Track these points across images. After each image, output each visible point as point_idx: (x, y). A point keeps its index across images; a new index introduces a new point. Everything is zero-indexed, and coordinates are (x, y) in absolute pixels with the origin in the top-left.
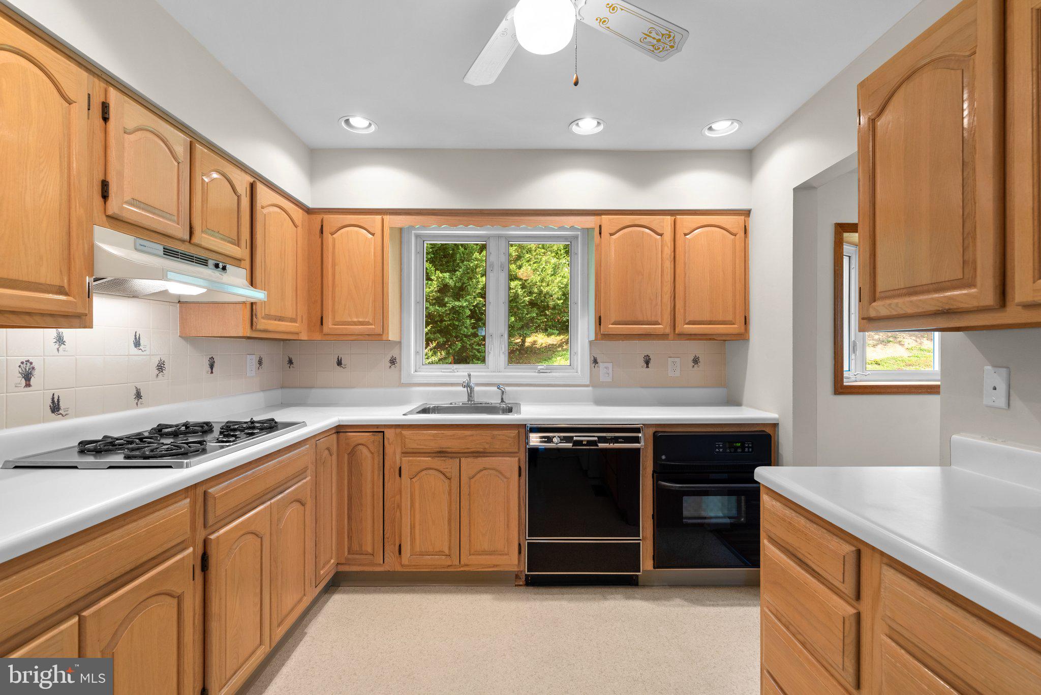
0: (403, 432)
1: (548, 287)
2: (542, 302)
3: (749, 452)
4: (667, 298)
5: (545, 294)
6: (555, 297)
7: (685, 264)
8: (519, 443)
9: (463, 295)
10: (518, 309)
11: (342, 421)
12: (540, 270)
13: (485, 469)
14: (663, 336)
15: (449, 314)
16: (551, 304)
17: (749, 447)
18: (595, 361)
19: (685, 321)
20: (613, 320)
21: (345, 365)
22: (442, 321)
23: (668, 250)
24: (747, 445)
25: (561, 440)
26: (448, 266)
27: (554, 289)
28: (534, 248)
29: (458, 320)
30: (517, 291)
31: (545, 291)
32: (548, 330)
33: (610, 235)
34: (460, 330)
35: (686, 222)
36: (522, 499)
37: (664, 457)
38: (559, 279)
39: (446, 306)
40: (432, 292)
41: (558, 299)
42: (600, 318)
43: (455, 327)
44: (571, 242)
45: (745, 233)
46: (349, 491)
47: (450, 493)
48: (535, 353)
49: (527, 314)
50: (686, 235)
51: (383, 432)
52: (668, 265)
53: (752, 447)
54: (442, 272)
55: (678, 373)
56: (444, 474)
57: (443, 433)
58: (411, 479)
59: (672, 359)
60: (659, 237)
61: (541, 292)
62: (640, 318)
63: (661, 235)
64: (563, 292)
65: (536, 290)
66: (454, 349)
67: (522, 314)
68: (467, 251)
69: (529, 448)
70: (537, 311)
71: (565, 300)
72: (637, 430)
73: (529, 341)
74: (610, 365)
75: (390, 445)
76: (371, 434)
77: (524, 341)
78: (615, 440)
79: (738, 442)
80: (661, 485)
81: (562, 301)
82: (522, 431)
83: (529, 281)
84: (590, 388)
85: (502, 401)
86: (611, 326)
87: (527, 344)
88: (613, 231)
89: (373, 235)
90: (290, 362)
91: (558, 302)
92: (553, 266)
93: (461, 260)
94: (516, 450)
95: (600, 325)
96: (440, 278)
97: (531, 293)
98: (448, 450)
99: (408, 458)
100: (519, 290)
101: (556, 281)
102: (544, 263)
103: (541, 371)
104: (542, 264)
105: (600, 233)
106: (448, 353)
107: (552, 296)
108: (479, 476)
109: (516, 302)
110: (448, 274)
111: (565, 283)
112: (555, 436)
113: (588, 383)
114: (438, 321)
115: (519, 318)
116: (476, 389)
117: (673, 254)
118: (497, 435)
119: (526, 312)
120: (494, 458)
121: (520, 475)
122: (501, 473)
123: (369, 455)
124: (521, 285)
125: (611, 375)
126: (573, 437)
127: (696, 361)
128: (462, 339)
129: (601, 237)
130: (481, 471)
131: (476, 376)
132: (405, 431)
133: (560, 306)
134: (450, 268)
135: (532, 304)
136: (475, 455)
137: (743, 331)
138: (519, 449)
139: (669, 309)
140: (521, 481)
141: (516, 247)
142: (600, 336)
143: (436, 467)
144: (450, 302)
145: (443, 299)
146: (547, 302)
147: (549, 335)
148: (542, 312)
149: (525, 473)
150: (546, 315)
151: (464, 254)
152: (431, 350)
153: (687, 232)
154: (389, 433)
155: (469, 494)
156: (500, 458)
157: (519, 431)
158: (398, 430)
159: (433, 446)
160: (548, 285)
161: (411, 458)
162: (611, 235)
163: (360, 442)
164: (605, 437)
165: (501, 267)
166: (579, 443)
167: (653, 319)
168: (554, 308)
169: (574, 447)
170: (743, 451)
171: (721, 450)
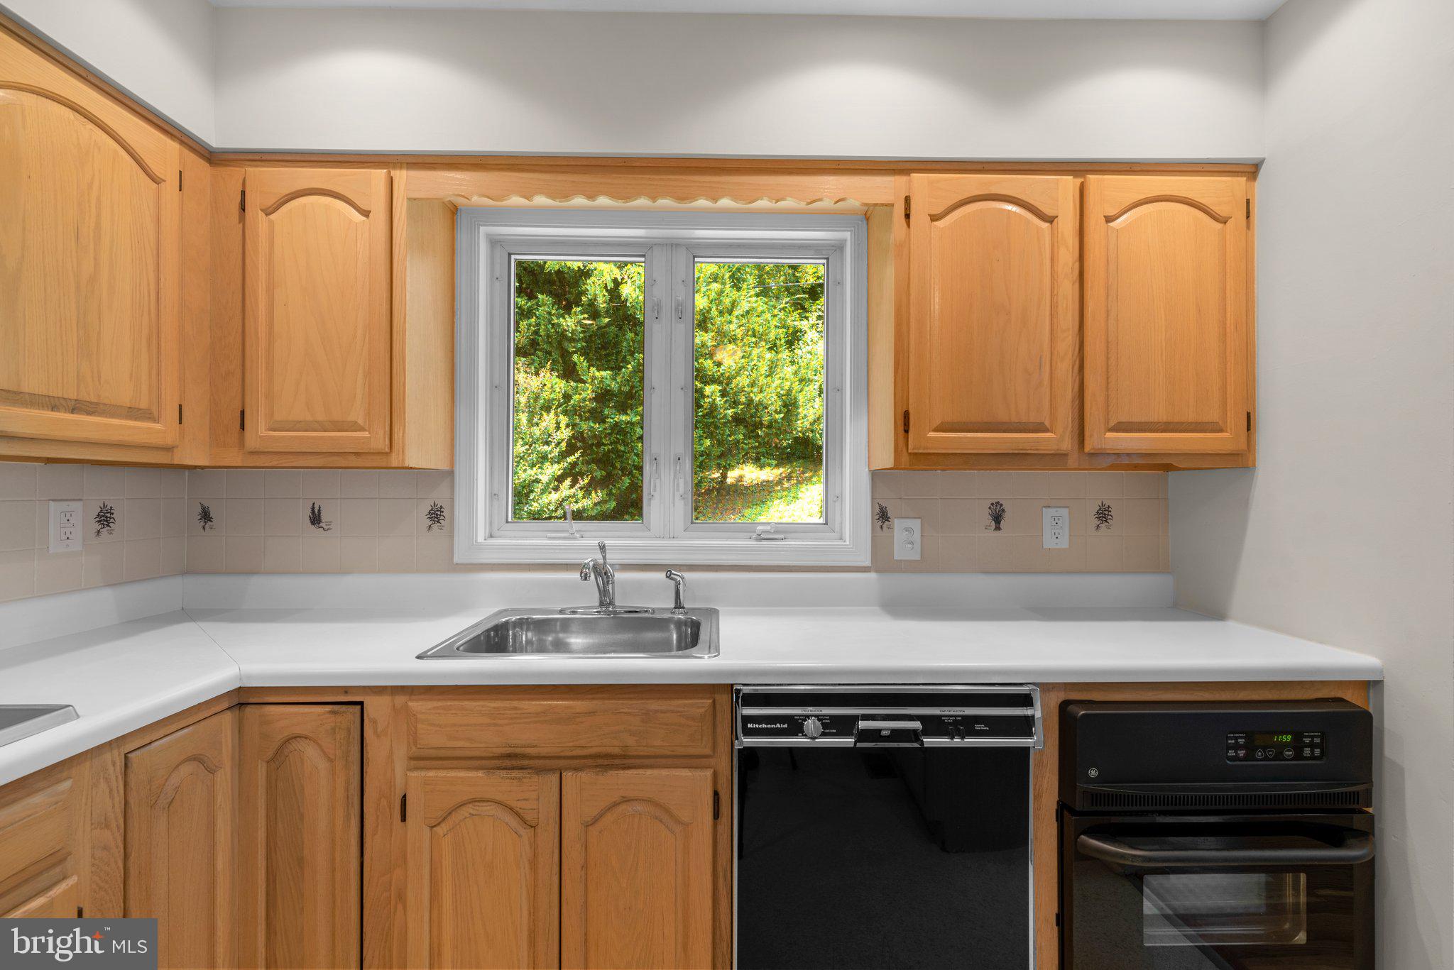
0: (410, 704)
1: (761, 394)
2: (752, 416)
3: (1313, 758)
4: (1065, 369)
5: (757, 405)
6: (772, 408)
7: (1107, 288)
8: (714, 732)
9: (631, 404)
10: (717, 427)
11: (249, 677)
12: (749, 368)
13: (626, 800)
14: (1055, 460)
15: (610, 434)
16: (766, 419)
17: (1312, 746)
18: (883, 516)
19: (1107, 421)
20: (937, 422)
21: (329, 523)
22: (599, 444)
23: (1067, 256)
24: (1307, 740)
25: (825, 726)
26: (609, 361)
27: (770, 397)
28: (739, 336)
29: (626, 444)
30: (714, 400)
31: (757, 399)
32: (760, 459)
33: (932, 220)
34: (627, 459)
35: (1107, 190)
36: (721, 875)
37: (1093, 773)
38: (777, 382)
39: (604, 422)
40: (584, 400)
41: (776, 412)
42: (906, 415)
43: (620, 455)
44: (827, 259)
45: (1248, 217)
46: (269, 858)
47: (533, 864)
48: (743, 494)
49: (730, 436)
50: (1109, 219)
51: (361, 704)
52: (1068, 289)
53: (1320, 746)
54: (598, 370)
55: (1064, 543)
56: (518, 814)
57: (516, 708)
58: (432, 827)
59: (1052, 512)
60: (1045, 225)
61: (750, 401)
62: (1002, 416)
63: (1051, 220)
64: (784, 402)
65: (743, 399)
66: (619, 488)
67: (723, 435)
68: (639, 338)
69: (739, 749)
70: (744, 431)
71: (786, 413)
72: (1026, 700)
73: (732, 476)
74: (916, 524)
75: (378, 736)
76: (328, 708)
77: (724, 476)
78: (967, 726)
79: (1287, 733)
80: (1085, 846)
81: (782, 415)
82: (724, 700)
83: (733, 386)
84: (873, 575)
85: (678, 606)
86: (932, 434)
87: (729, 481)
88: (937, 210)
89: (366, 214)
90: (206, 516)
91: (777, 416)
92: (769, 363)
93: (629, 351)
94: (708, 751)
95: (907, 431)
96: (596, 378)
97: (735, 403)
98: (529, 751)
99: (423, 773)
100: (718, 399)
101: (774, 385)
102: (756, 358)
103: (763, 536)
104: (752, 360)
105: (907, 216)
106: (610, 494)
107: (767, 408)
108: (609, 818)
109: (714, 417)
110: (609, 372)
111: (787, 388)
112: (808, 717)
113: (868, 563)
114: (593, 444)
115: (718, 441)
116: (619, 576)
117: (1077, 265)
118: (657, 711)
119: (728, 432)
120: (649, 772)
121: (716, 815)
122: (667, 811)
123: (322, 765)
124: (720, 391)
125: (918, 546)
126: (855, 719)
127: (1103, 515)
128: (630, 473)
129: (908, 225)
130: (615, 805)
131: (616, 548)
132: (417, 700)
133: (778, 423)
134: (612, 364)
135: (738, 420)
136: (600, 761)
137: (1242, 446)
138: (714, 747)
139: (1070, 394)
140: (720, 828)
141: (713, 334)
142: (905, 459)
143: (499, 797)
144: (612, 416)
145: (602, 411)
146: (760, 418)
147: (762, 467)
148: (752, 432)
149: (732, 810)
150: (758, 436)
151: (633, 341)
152: (581, 489)
153: (1112, 212)
154: (374, 706)
155: (585, 867)
156: (664, 772)
157: (714, 701)
158: (400, 700)
159: (491, 741)
160: (761, 392)
161: (431, 774)
162: (934, 218)
163: (298, 731)
164: (939, 718)
165: (676, 309)
166: (874, 735)
167: (1033, 418)
168: (770, 426)
169: (859, 745)
170: (1299, 756)
171: (1242, 753)
